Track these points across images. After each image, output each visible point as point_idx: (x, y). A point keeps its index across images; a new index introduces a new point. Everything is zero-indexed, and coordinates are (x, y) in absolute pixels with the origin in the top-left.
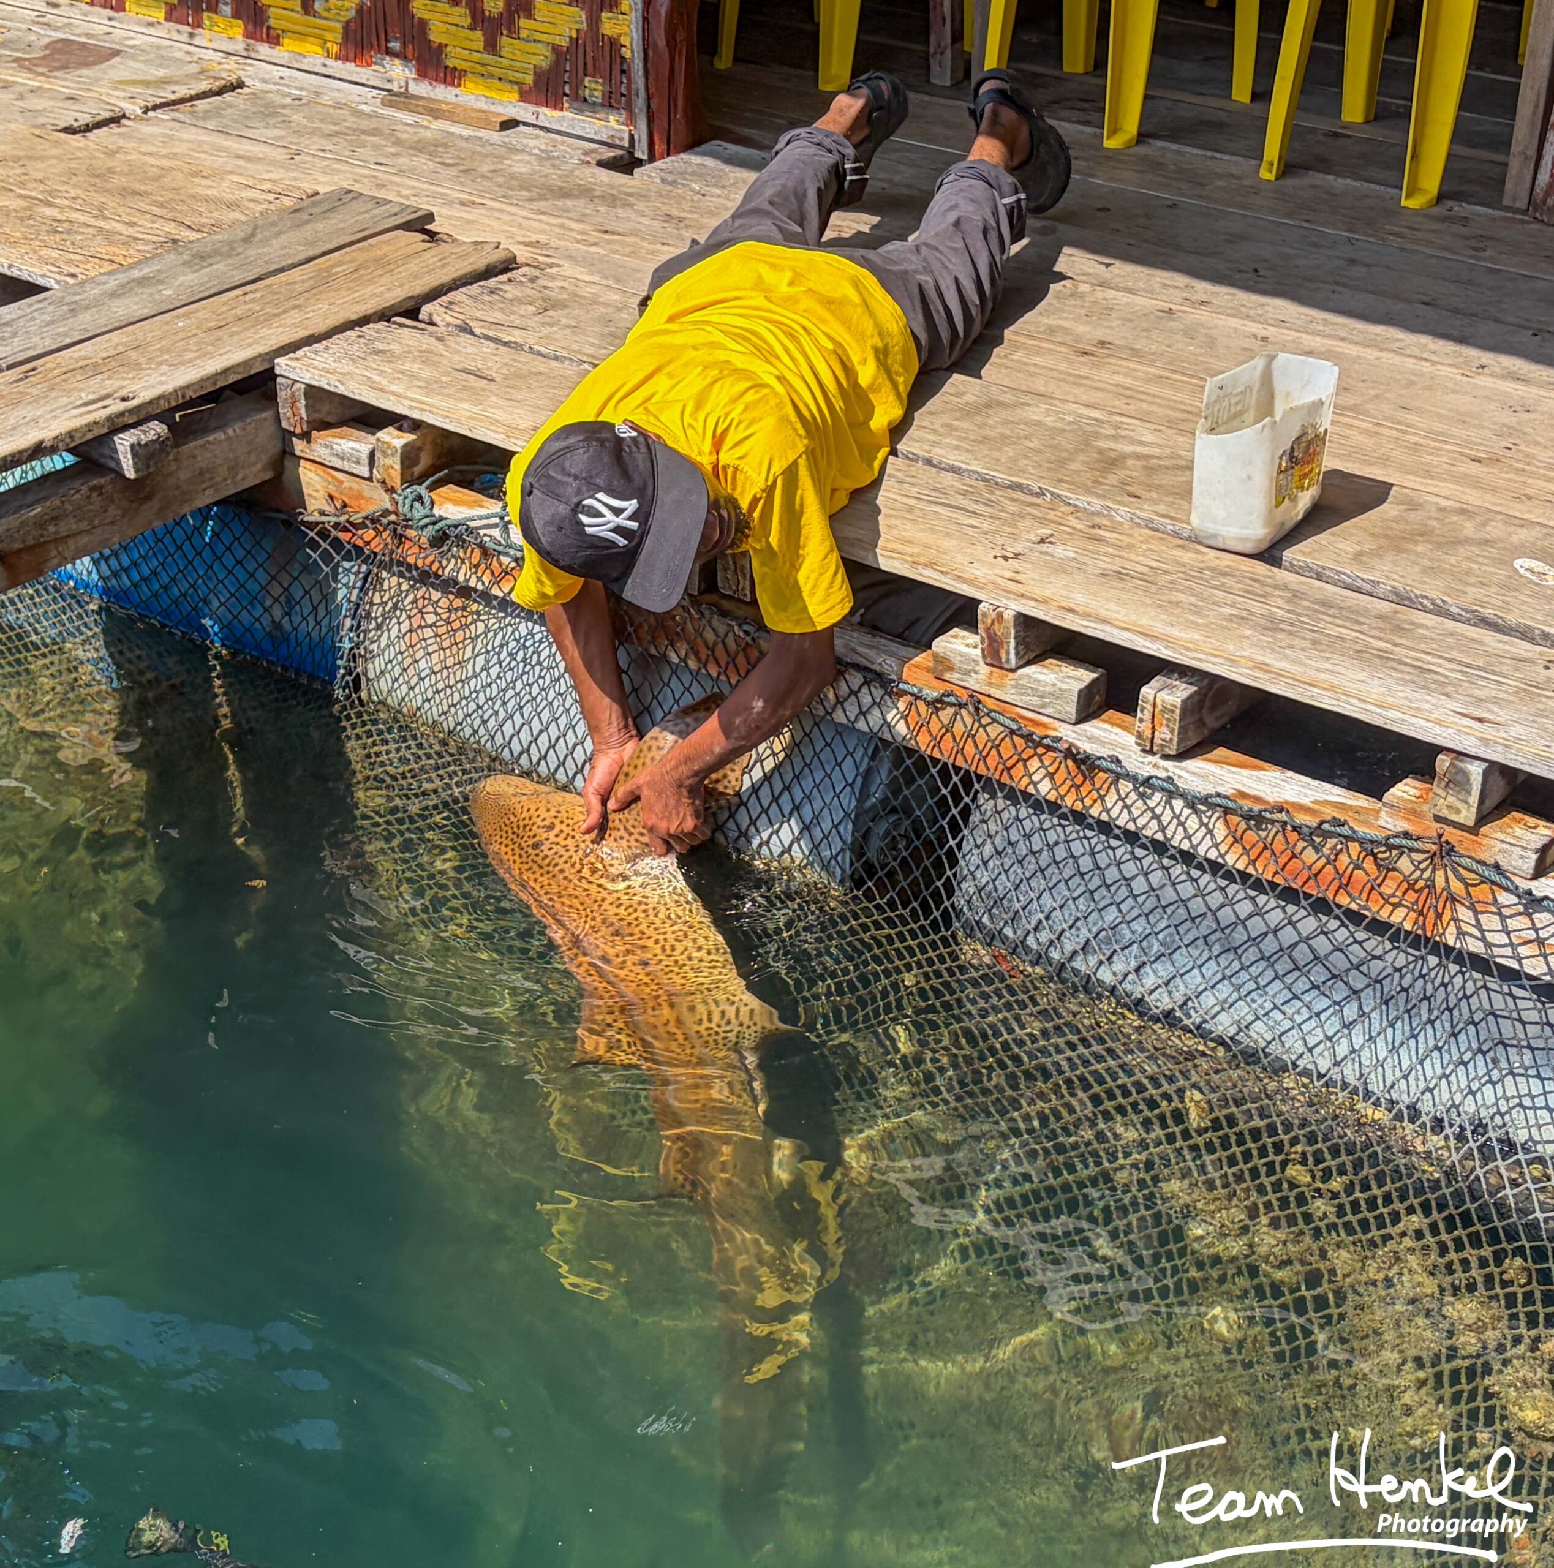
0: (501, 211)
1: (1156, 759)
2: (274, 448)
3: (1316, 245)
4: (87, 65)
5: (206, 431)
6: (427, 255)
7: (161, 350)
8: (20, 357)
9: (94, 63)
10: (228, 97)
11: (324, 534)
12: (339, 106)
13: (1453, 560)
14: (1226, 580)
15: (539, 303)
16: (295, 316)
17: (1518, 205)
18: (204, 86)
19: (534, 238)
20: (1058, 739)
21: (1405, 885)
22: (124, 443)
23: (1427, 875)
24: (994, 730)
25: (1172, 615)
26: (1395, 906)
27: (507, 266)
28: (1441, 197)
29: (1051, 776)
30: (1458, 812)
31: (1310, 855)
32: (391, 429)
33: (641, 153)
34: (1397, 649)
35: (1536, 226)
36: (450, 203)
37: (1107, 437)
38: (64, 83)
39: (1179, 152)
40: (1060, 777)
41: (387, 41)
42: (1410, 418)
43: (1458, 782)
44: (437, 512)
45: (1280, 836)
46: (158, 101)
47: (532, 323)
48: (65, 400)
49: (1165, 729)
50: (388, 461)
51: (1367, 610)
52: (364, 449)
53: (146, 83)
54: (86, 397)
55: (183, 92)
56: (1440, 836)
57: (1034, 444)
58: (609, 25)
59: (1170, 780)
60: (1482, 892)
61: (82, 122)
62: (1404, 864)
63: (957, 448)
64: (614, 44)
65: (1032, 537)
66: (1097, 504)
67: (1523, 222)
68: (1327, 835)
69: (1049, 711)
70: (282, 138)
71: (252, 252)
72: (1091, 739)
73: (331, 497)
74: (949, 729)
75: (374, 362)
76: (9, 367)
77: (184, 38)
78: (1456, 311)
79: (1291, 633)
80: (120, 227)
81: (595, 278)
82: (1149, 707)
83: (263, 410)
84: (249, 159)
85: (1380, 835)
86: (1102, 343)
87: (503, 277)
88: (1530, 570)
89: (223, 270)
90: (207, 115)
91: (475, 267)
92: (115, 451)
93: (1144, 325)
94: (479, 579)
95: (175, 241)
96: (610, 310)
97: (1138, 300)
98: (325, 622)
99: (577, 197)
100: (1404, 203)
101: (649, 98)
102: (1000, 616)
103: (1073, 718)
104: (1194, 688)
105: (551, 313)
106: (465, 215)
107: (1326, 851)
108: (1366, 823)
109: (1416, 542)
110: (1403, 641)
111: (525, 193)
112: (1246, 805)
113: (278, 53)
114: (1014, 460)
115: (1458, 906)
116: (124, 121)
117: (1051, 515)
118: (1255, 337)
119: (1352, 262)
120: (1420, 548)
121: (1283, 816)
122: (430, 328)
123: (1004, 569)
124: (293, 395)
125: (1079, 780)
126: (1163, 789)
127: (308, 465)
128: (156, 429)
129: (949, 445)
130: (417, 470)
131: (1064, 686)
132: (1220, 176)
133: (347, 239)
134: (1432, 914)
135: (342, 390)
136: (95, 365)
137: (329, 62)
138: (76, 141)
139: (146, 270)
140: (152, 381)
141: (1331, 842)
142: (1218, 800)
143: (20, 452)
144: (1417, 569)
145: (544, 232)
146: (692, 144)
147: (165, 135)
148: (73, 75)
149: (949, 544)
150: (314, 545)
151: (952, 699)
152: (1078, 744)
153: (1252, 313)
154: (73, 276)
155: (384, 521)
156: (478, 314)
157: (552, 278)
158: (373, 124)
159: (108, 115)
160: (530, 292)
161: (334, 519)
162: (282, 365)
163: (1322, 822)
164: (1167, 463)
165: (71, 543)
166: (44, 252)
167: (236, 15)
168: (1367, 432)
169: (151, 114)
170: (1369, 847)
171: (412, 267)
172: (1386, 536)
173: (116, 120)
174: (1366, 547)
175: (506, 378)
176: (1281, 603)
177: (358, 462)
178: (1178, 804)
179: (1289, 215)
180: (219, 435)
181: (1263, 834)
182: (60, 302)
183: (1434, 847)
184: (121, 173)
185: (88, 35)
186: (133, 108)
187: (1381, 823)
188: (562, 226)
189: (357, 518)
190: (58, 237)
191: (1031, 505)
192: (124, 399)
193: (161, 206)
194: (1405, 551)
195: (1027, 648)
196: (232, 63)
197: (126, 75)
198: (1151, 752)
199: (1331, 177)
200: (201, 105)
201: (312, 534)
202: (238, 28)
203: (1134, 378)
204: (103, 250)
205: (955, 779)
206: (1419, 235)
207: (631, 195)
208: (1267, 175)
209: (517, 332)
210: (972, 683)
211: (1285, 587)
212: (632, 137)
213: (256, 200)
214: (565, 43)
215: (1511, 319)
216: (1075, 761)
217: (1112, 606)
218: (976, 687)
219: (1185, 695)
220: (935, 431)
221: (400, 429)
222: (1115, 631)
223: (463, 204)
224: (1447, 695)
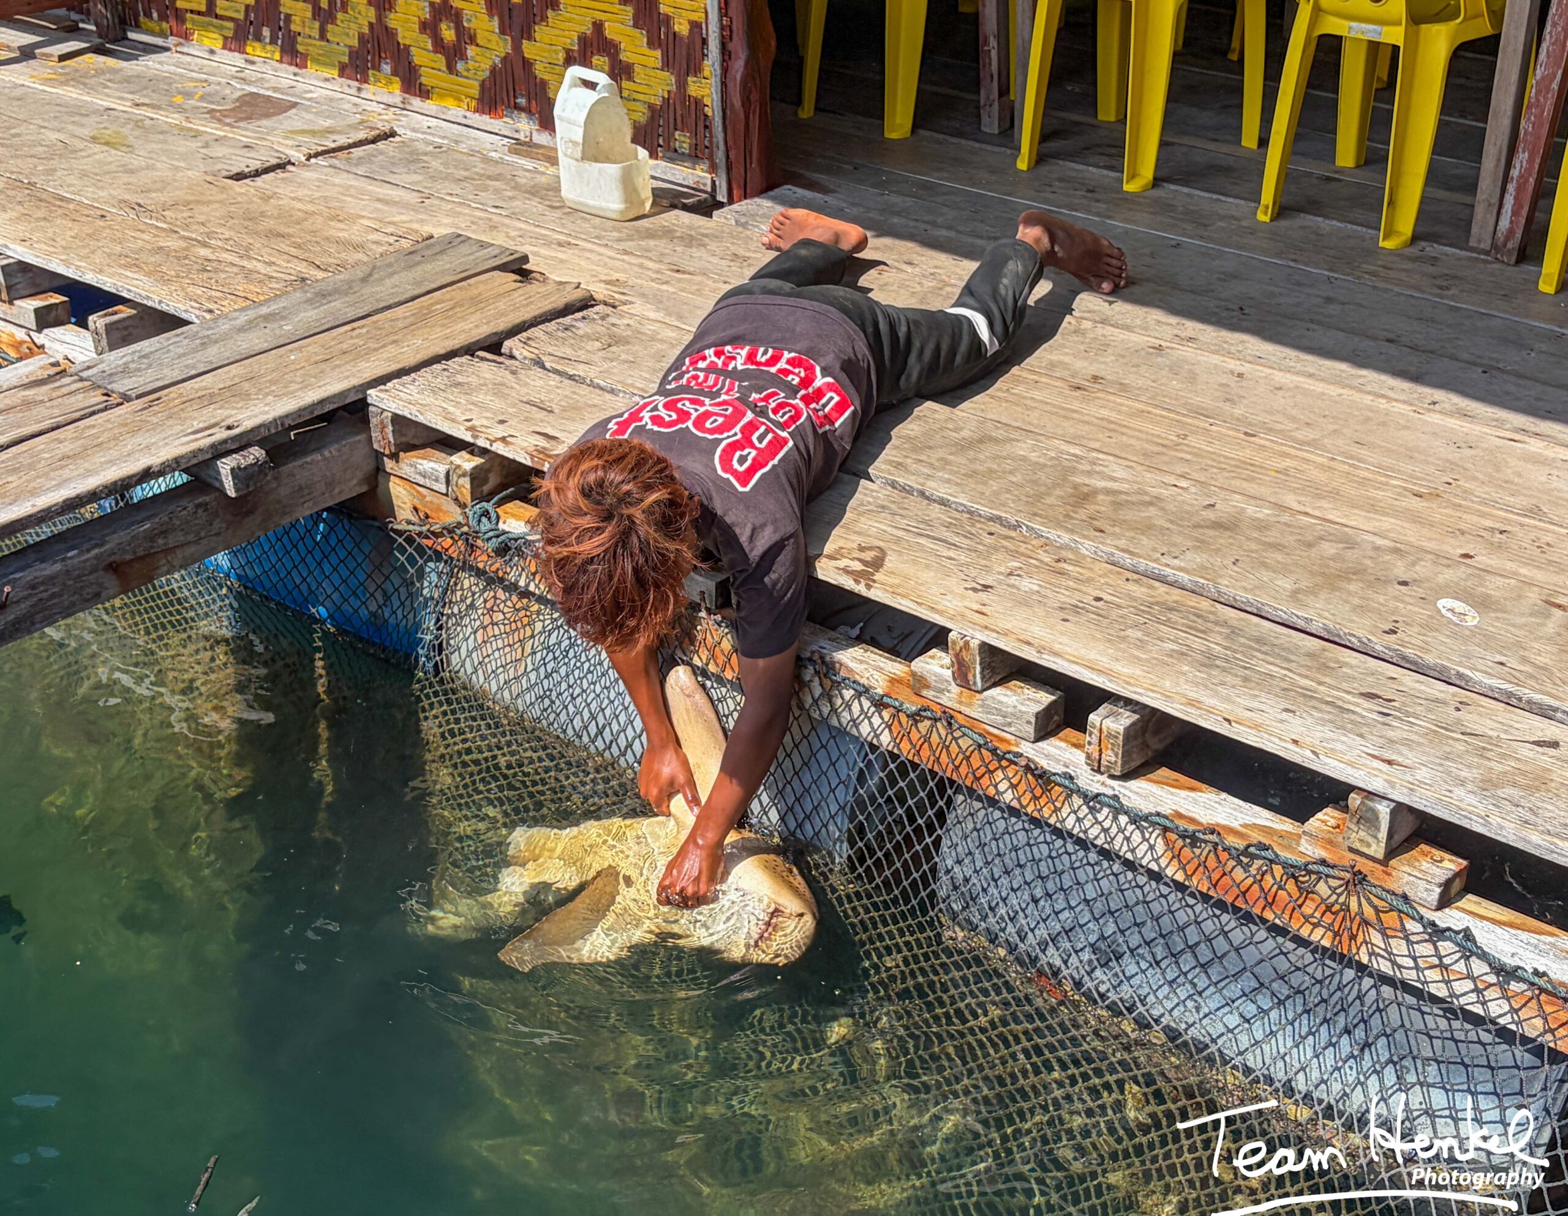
0: (591, 251)
1: (1104, 778)
2: (368, 466)
3: (1299, 284)
4: (267, 116)
5: (304, 453)
6: (516, 294)
7: (270, 381)
8: (149, 388)
9: (274, 114)
10: (381, 145)
11: (410, 540)
12: (472, 153)
13: (1381, 599)
14: (1174, 616)
15: (606, 340)
16: (392, 350)
17: (1482, 246)
18: (362, 135)
19: (616, 276)
20: (1020, 755)
21: (1323, 907)
22: (225, 466)
23: (1342, 899)
24: (964, 743)
25: (1119, 649)
26: (1315, 925)
27: (586, 303)
28: (1415, 238)
29: (1013, 787)
30: (1369, 845)
31: (1239, 874)
32: (464, 453)
33: (722, 197)
34: (1321, 688)
35: (1496, 266)
36: (548, 244)
37: (1083, 472)
38: (243, 134)
39: (1189, 195)
40: (1022, 787)
41: (515, 97)
42: (1363, 452)
43: (1368, 819)
44: (501, 526)
45: (1212, 855)
46: (320, 149)
47: (596, 358)
48: (179, 428)
49: (1110, 752)
50: (461, 481)
51: (1297, 647)
52: (442, 469)
53: (313, 133)
54: (197, 425)
55: (343, 140)
56: (1353, 867)
57: (1017, 478)
58: (694, 88)
59: (1115, 798)
60: (1390, 919)
61: (252, 168)
62: (1322, 888)
63: (948, 481)
64: (698, 103)
65: (1002, 569)
66: (1066, 538)
67: (1485, 262)
68: (1253, 857)
69: (1012, 729)
70: (419, 182)
71: (367, 290)
72: (1047, 756)
73: (416, 509)
74: (927, 739)
75: (454, 394)
76: (138, 397)
77: (353, 91)
78: (1414, 348)
79: (1224, 670)
80: (260, 267)
81: (659, 316)
82: (1096, 732)
83: (358, 434)
84: (386, 202)
85: (1301, 861)
86: (1095, 378)
87: (579, 315)
88: (1452, 610)
89: (340, 307)
90: (360, 161)
91: (554, 305)
92: (219, 473)
93: (1135, 361)
94: (537, 586)
95: (303, 280)
96: (665, 346)
97: (1134, 337)
98: (411, 616)
99: (660, 237)
100: (1381, 244)
101: (727, 150)
102: (967, 643)
103: (1032, 737)
104: (1137, 717)
105: (614, 349)
106: (560, 255)
107: (1253, 870)
108: (1288, 848)
109: (1349, 580)
110: (1327, 680)
111: (615, 234)
112: (1182, 825)
113: (430, 106)
114: (996, 494)
115: (1371, 930)
116: (289, 168)
117: (1023, 548)
118: (1232, 372)
119: (1329, 300)
120: (1352, 587)
121: (1214, 838)
122: (508, 362)
123: (973, 601)
124: (382, 422)
125: (1038, 792)
126: (1109, 806)
127: (397, 480)
128: (256, 453)
129: (941, 479)
130: (486, 489)
131: (1023, 709)
132: (1222, 218)
133: (449, 279)
134: (1346, 936)
135: (421, 419)
136: (212, 395)
137: (468, 114)
138: (238, 187)
139: (274, 307)
140: (257, 410)
141: (1258, 863)
142: (1157, 819)
143: (130, 477)
144: (1347, 607)
145: (624, 271)
146: (766, 188)
147: (319, 180)
148: (253, 125)
149: (927, 576)
150: (403, 551)
151: (929, 714)
152: (1037, 759)
153: (1233, 349)
154: (211, 311)
155: (458, 532)
156: (550, 350)
157: (621, 317)
158: (498, 170)
159: (274, 161)
160: (599, 329)
161: (417, 529)
162: (373, 394)
163: (1249, 846)
164: (1134, 498)
165: (179, 553)
166: (191, 289)
167: (395, 73)
168: (1322, 467)
169: (313, 160)
170: (1292, 871)
171: (501, 305)
172: (1323, 574)
173: (281, 166)
174: (1304, 584)
175: (564, 409)
176: (1219, 639)
177: (437, 480)
178: (1123, 819)
179: (1278, 255)
180: (317, 457)
181: (1197, 851)
182: (195, 336)
183: (1348, 876)
184: (271, 217)
185: (275, 89)
186: (297, 156)
187: (1302, 849)
188: (641, 266)
189: (436, 528)
190: (206, 275)
191: (1006, 537)
192: (229, 428)
193: (298, 246)
194: (1339, 589)
195: (993, 671)
196: (389, 115)
197: (299, 125)
198: (1098, 771)
199: (1320, 219)
200: (357, 152)
201: (400, 540)
202: (396, 86)
203: (1119, 412)
204: (241, 287)
205: (931, 784)
206: (1392, 274)
207: (706, 236)
208: (1263, 217)
209: (582, 366)
210: (944, 700)
211: (1225, 624)
212: (713, 182)
213: (380, 244)
214: (658, 102)
215: (1465, 356)
216: (1034, 775)
217: (1065, 640)
218: (949, 704)
219: (1128, 722)
220: (931, 464)
221: (472, 453)
222: (1066, 664)
223: (560, 244)
224: (1361, 736)
